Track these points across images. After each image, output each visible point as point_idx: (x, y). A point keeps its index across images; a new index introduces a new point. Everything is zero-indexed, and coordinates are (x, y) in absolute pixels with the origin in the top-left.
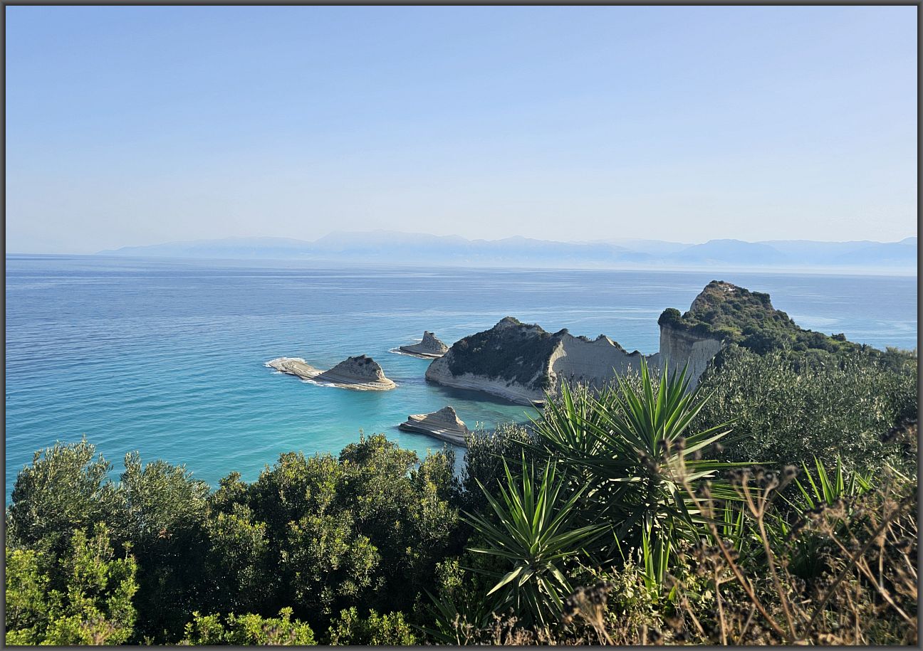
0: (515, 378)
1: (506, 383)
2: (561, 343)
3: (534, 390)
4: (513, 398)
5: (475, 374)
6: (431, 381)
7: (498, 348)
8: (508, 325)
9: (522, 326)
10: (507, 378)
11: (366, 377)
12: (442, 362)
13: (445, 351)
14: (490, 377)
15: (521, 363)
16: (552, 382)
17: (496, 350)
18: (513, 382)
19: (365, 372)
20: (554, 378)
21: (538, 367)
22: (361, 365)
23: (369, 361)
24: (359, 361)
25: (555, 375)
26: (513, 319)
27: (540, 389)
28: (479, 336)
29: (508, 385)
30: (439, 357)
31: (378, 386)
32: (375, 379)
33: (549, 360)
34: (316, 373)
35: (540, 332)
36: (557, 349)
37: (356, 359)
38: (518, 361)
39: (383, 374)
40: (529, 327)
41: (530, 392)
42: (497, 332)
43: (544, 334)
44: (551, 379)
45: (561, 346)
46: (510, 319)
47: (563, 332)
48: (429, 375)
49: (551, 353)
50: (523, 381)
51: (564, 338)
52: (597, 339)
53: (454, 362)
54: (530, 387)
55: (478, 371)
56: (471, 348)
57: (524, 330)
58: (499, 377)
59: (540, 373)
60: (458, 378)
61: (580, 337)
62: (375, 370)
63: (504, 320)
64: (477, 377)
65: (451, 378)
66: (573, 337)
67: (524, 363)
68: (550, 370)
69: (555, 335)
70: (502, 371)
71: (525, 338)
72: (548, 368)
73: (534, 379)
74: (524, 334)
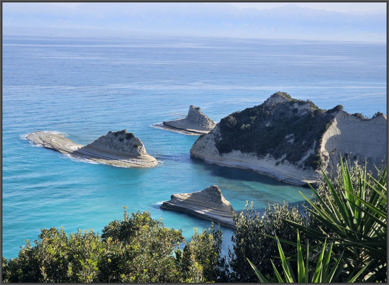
0: (285, 156)
1: (275, 162)
2: (335, 120)
3: (305, 169)
4: (281, 178)
5: (243, 151)
6: (195, 159)
7: (267, 125)
8: (279, 100)
9: (293, 102)
10: (277, 156)
11: (126, 153)
12: (208, 139)
13: (212, 127)
14: (258, 156)
15: (292, 141)
16: (323, 162)
17: (266, 128)
18: (283, 161)
19: (126, 148)
20: (326, 158)
21: (309, 146)
22: (121, 140)
23: (130, 136)
24: (119, 136)
25: (327, 154)
26: (285, 94)
27: (311, 168)
28: (249, 112)
29: (277, 164)
30: (205, 134)
31: (140, 163)
32: (136, 156)
33: (321, 138)
34: (75, 147)
35: (313, 109)
36: (331, 127)
37: (116, 134)
38: (289, 139)
39: (145, 151)
40: (301, 103)
41: (300, 171)
42: (267, 108)
43: (317, 112)
44: (323, 158)
45: (335, 123)
46: (281, 95)
47: (338, 109)
48: (194, 152)
49: (324, 130)
50: (293, 159)
51: (338, 115)
52: (374, 117)
53: (221, 139)
54: (301, 166)
55: (246, 149)
56: (239, 125)
57: (296, 106)
58: (268, 155)
59: (311, 152)
60: (225, 156)
61: (356, 115)
62: (136, 146)
63: (275, 96)
64: (245, 154)
65: (218, 156)
66: (348, 115)
67: (296, 141)
68: (323, 149)
69: (329, 112)
70: (272, 149)
71: (297, 114)
72: (320, 147)
73: (305, 158)
74: (295, 110)
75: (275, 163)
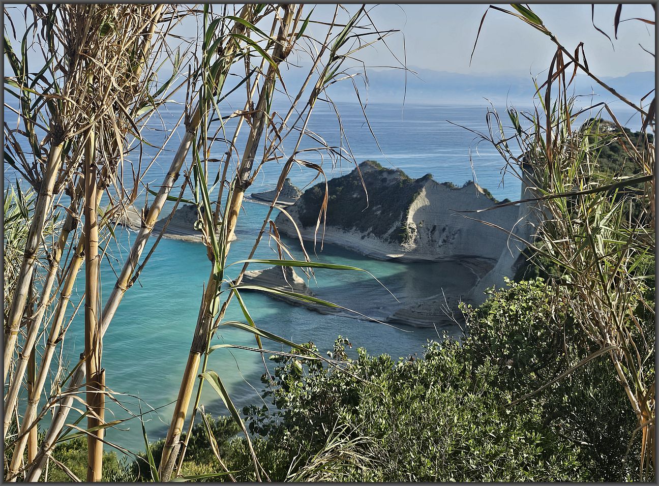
0: (371, 229)
2: (424, 190)
3: (390, 243)
4: (366, 252)
7: (355, 196)
8: (368, 169)
9: (383, 171)
10: (363, 230)
12: (292, 211)
13: (297, 198)
14: (344, 229)
15: (379, 212)
16: (410, 234)
17: (353, 199)
18: (369, 234)
20: (413, 230)
21: (396, 218)
22: (196, 214)
25: (414, 226)
26: (374, 162)
27: (397, 241)
28: (335, 182)
29: (363, 238)
30: (289, 206)
33: (408, 209)
35: (402, 178)
36: (419, 197)
38: (376, 211)
40: (391, 172)
41: (386, 245)
42: (354, 178)
43: (407, 180)
44: (409, 230)
45: (423, 193)
46: (370, 163)
47: (427, 177)
49: (411, 201)
50: (379, 233)
51: (427, 184)
52: (464, 186)
53: (305, 211)
54: (386, 240)
57: (385, 175)
58: (354, 228)
59: (397, 224)
60: (309, 229)
61: (446, 183)
63: (364, 164)
64: (330, 228)
65: (302, 230)
66: (437, 184)
67: (382, 213)
68: (410, 220)
69: (418, 181)
70: (358, 222)
71: (385, 184)
72: (407, 219)
73: (391, 231)
74: (384, 180)
75: (361, 236)
